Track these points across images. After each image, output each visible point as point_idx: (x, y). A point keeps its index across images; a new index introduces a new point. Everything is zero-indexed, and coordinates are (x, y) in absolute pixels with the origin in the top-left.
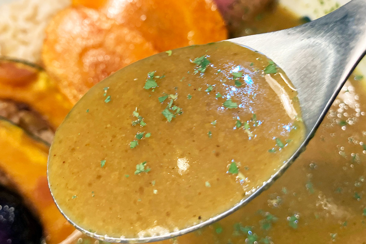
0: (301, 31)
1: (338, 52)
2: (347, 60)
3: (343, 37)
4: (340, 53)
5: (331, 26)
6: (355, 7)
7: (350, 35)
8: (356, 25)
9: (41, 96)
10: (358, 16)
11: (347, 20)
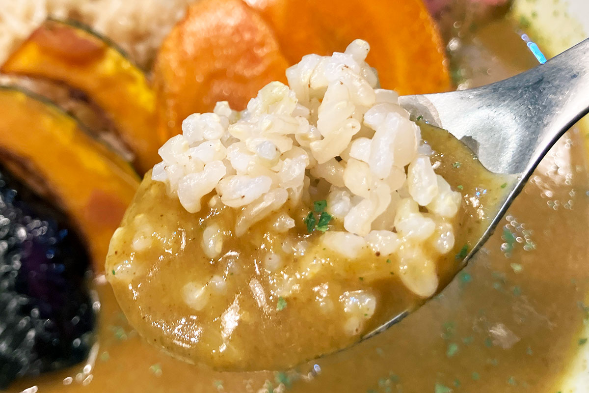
0: (479, 95)
1: (528, 128)
2: (538, 140)
3: (535, 108)
4: (530, 129)
5: (520, 91)
6: (555, 69)
7: (545, 107)
8: (554, 94)
9: (108, 83)
10: (557, 83)
11: (543, 86)
